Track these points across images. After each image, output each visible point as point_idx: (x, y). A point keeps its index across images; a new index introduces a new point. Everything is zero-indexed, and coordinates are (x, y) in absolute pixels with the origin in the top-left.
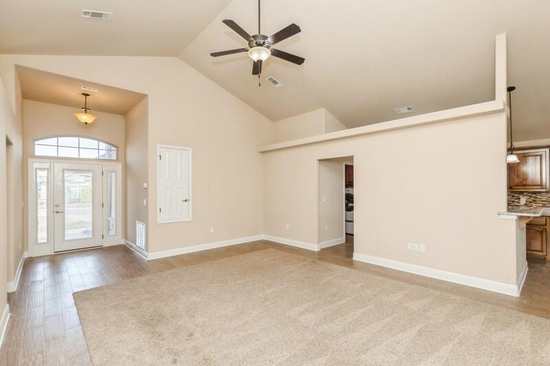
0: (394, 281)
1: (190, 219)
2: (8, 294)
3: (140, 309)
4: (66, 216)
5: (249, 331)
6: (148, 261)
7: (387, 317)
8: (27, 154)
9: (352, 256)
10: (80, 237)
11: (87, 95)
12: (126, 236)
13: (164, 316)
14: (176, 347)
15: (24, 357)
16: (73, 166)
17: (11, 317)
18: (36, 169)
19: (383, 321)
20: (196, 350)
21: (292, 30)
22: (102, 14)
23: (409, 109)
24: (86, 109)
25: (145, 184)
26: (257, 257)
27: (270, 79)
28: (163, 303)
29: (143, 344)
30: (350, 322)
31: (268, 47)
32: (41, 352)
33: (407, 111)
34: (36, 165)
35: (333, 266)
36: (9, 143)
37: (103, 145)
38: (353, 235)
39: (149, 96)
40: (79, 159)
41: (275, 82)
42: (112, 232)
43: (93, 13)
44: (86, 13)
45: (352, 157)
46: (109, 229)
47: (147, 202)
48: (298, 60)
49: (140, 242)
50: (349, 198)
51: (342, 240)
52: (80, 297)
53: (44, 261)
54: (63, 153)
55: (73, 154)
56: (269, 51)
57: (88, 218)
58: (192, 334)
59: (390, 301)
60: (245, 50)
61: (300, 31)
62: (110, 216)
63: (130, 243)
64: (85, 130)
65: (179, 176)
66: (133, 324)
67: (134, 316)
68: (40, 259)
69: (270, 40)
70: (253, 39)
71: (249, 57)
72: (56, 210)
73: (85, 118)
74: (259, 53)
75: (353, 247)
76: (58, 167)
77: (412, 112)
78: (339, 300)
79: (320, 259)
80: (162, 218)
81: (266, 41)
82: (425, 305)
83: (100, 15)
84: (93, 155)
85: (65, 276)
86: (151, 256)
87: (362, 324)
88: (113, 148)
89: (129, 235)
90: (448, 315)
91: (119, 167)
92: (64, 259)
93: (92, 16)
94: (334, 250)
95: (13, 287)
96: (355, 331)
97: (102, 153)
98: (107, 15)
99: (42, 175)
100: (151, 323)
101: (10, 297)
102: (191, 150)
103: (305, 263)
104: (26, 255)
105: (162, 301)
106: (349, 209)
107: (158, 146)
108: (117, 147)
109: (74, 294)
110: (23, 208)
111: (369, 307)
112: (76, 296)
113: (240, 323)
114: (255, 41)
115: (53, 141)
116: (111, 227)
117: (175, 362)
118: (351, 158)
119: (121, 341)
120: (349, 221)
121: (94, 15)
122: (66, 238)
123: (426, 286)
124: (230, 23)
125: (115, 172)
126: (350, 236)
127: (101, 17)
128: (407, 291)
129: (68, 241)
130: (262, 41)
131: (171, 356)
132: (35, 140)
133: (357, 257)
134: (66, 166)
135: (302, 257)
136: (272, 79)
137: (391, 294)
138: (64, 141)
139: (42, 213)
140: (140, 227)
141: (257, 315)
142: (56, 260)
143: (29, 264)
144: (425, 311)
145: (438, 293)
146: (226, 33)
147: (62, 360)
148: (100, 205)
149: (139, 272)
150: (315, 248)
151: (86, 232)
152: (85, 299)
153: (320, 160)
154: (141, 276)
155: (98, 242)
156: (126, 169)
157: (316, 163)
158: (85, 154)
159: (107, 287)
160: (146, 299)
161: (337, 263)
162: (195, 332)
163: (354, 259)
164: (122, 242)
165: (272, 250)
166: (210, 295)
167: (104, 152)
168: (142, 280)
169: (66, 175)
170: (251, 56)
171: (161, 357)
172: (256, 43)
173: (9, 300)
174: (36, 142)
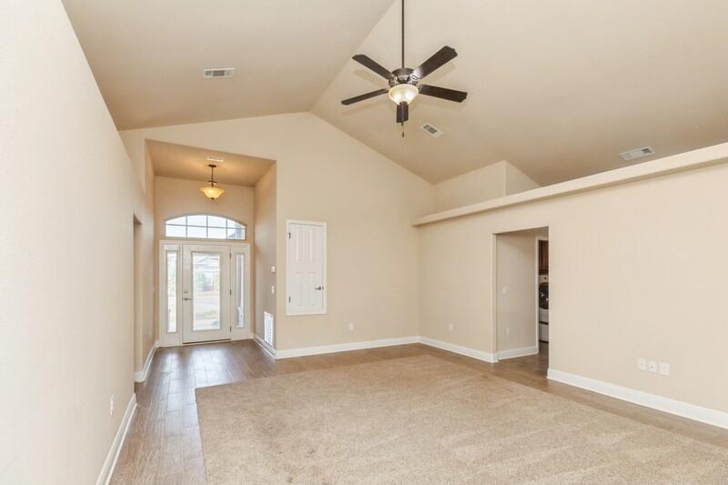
0: (609, 415)
1: (324, 312)
2: (136, 384)
3: (260, 415)
4: (195, 305)
5: (385, 458)
6: (276, 360)
7: (591, 466)
8: (159, 235)
9: (546, 374)
10: (211, 328)
11: (213, 166)
12: (254, 330)
13: (285, 426)
14: (294, 463)
15: (144, 450)
16: (202, 248)
17: (137, 408)
18: (167, 251)
19: (583, 471)
20: (316, 471)
21: (446, 55)
22: (223, 71)
23: (646, 151)
24: (213, 182)
25: (273, 268)
26: (407, 365)
27: (425, 127)
28: (287, 410)
29: (258, 454)
30: (529, 466)
31: (415, 84)
32: (159, 448)
33: (642, 154)
34: (166, 247)
35: (514, 385)
36: (137, 223)
37: (232, 224)
38: (547, 342)
39: (278, 163)
40: (207, 240)
41: (433, 131)
42: (241, 325)
43: (215, 72)
44: (208, 73)
45: (547, 227)
46: (238, 321)
47: (275, 289)
48: (458, 96)
49: (268, 337)
50: (544, 289)
51: (533, 349)
52: (202, 394)
53: (172, 353)
54: (193, 233)
55: (201, 234)
56: (416, 88)
57: (217, 308)
58: (313, 451)
59: (600, 444)
60: (384, 91)
61: (455, 55)
62: (240, 306)
63: (258, 337)
64: (213, 207)
65: (311, 258)
66: (250, 430)
67: (254, 421)
68: (170, 349)
69: (416, 73)
70: (393, 75)
71: (390, 100)
72: (186, 296)
73: (211, 192)
74: (403, 93)
75: (547, 361)
76: (187, 249)
77: (648, 154)
78: (516, 433)
79: (498, 374)
80: (292, 309)
81: (411, 75)
82: (660, 457)
83: (221, 73)
84: (221, 235)
85: (191, 370)
86: (280, 354)
87: (548, 471)
88: (243, 227)
89: (257, 327)
90: (704, 476)
91: (247, 248)
92: (191, 352)
93: (214, 75)
94: (521, 363)
95: (142, 376)
96: (534, 479)
97: (231, 232)
98: (229, 72)
99: (172, 257)
100: (270, 432)
101: (137, 386)
102: (325, 224)
103: (472, 377)
104: (157, 344)
105: (285, 408)
106: (544, 304)
107: (288, 221)
108: (245, 225)
109: (196, 390)
110: (154, 294)
111: (563, 448)
112: (199, 392)
113: (374, 446)
114: (397, 76)
115: (181, 220)
116: (240, 319)
117: (290, 480)
118: (545, 230)
119: (235, 448)
120: (543, 323)
121: (217, 73)
122: (195, 329)
123: (670, 428)
124: (362, 59)
125: (243, 254)
126: (544, 344)
127: (223, 75)
128: (632, 433)
129: (197, 331)
130: (405, 77)
131: (288, 473)
132: (165, 220)
133: (553, 375)
134: (194, 248)
135: (470, 369)
136: (428, 126)
137: (604, 435)
138: (193, 219)
139: (172, 302)
140: (268, 319)
141: (397, 439)
142: (184, 351)
143: (159, 354)
144: (661, 466)
145: (689, 441)
146: (358, 73)
147: (177, 459)
148: (228, 292)
149: (265, 373)
150: (490, 358)
151: (215, 323)
152: (206, 396)
153: (498, 235)
154: (266, 376)
155: (226, 335)
156: (255, 250)
157: (492, 238)
158: (214, 234)
159: (229, 385)
160: (268, 404)
161: (520, 381)
162: (317, 448)
163: (548, 377)
164: (251, 337)
165: (429, 357)
166: (341, 406)
167: (233, 231)
168: (267, 381)
169: (194, 258)
170: (392, 99)
171: (276, 473)
172: (398, 80)
173: (136, 390)
174: (167, 222)
